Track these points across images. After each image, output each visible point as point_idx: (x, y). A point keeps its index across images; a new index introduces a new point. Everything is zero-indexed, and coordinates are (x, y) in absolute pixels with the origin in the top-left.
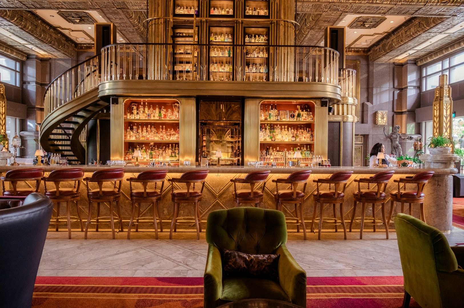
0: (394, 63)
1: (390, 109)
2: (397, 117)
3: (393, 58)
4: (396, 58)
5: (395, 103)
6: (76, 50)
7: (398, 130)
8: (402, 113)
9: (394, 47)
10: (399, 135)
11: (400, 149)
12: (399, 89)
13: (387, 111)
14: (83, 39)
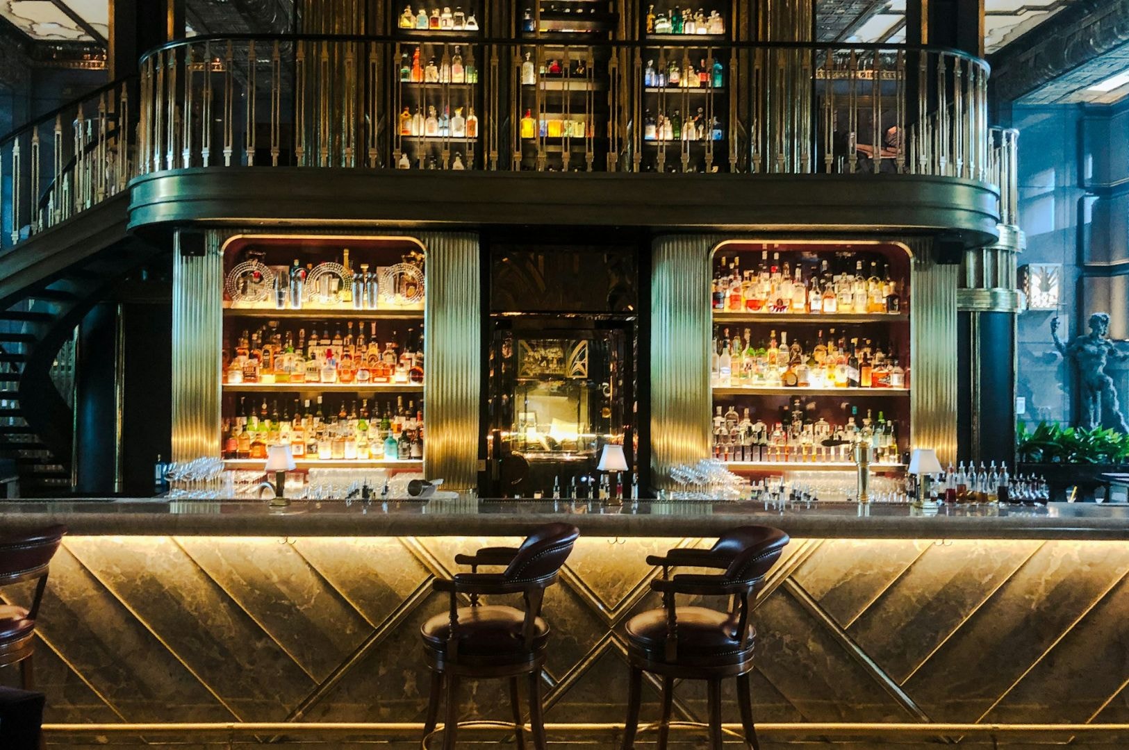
0: (1081, 105)
1: (1067, 259)
2: (1092, 285)
3: (1082, 87)
4: (1093, 88)
5: (1086, 237)
6: (30, 62)
7: (1102, 328)
8: (1110, 271)
9: (1095, 52)
10: (1107, 344)
11: (1113, 393)
12: (1096, 191)
13: (1060, 265)
14: (56, 26)
